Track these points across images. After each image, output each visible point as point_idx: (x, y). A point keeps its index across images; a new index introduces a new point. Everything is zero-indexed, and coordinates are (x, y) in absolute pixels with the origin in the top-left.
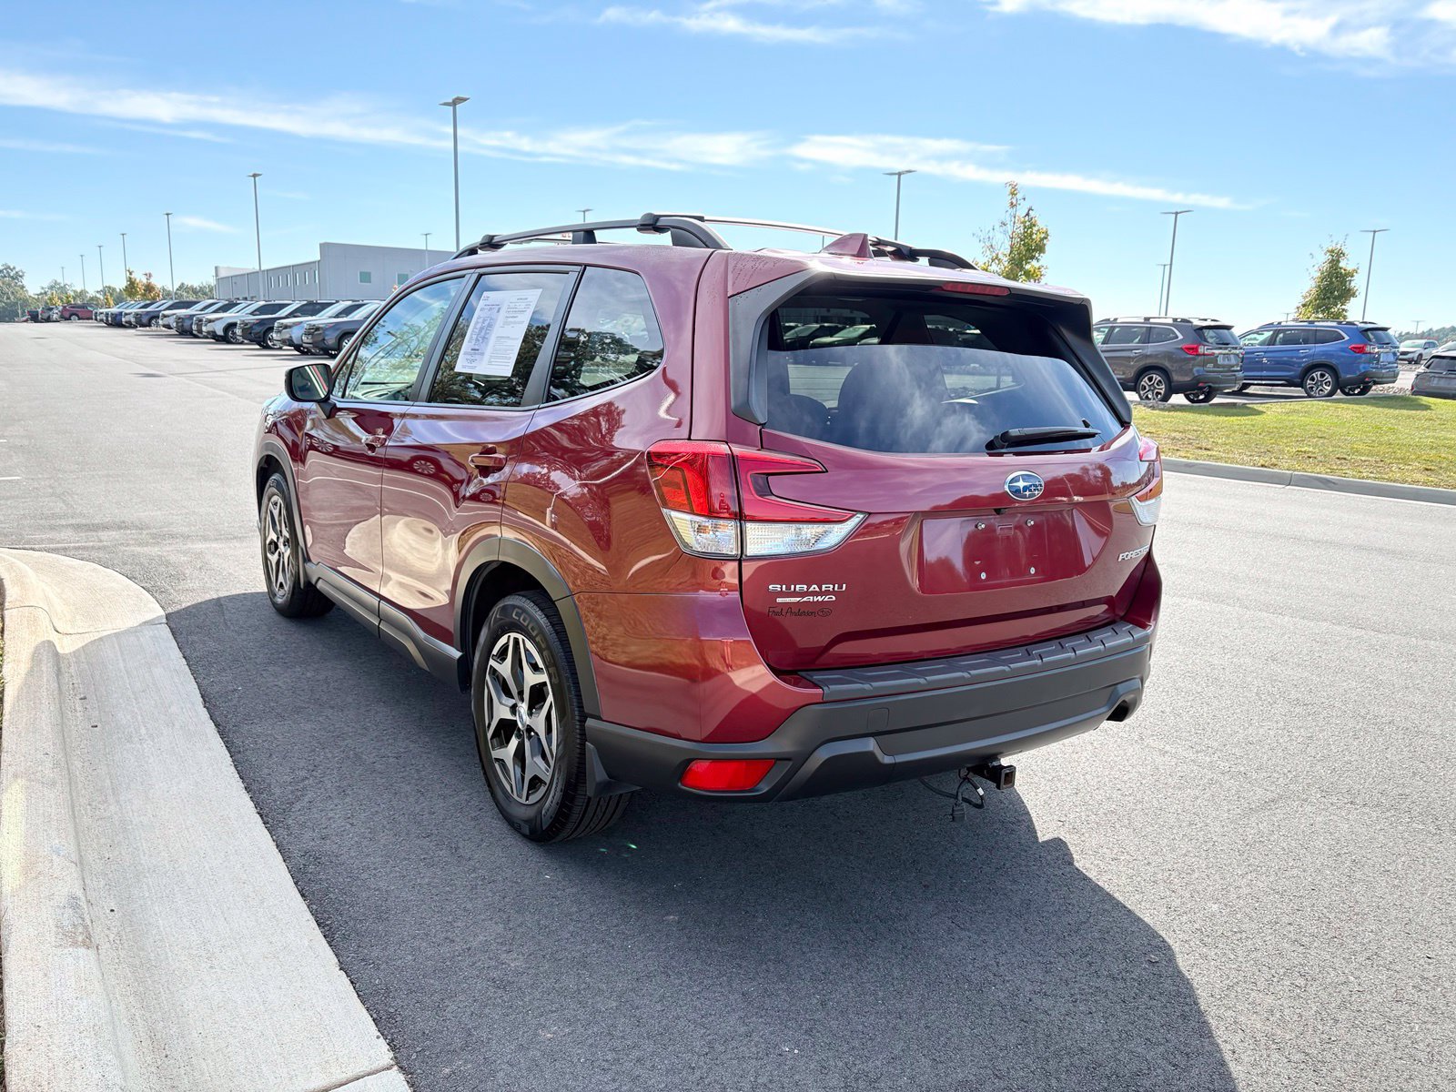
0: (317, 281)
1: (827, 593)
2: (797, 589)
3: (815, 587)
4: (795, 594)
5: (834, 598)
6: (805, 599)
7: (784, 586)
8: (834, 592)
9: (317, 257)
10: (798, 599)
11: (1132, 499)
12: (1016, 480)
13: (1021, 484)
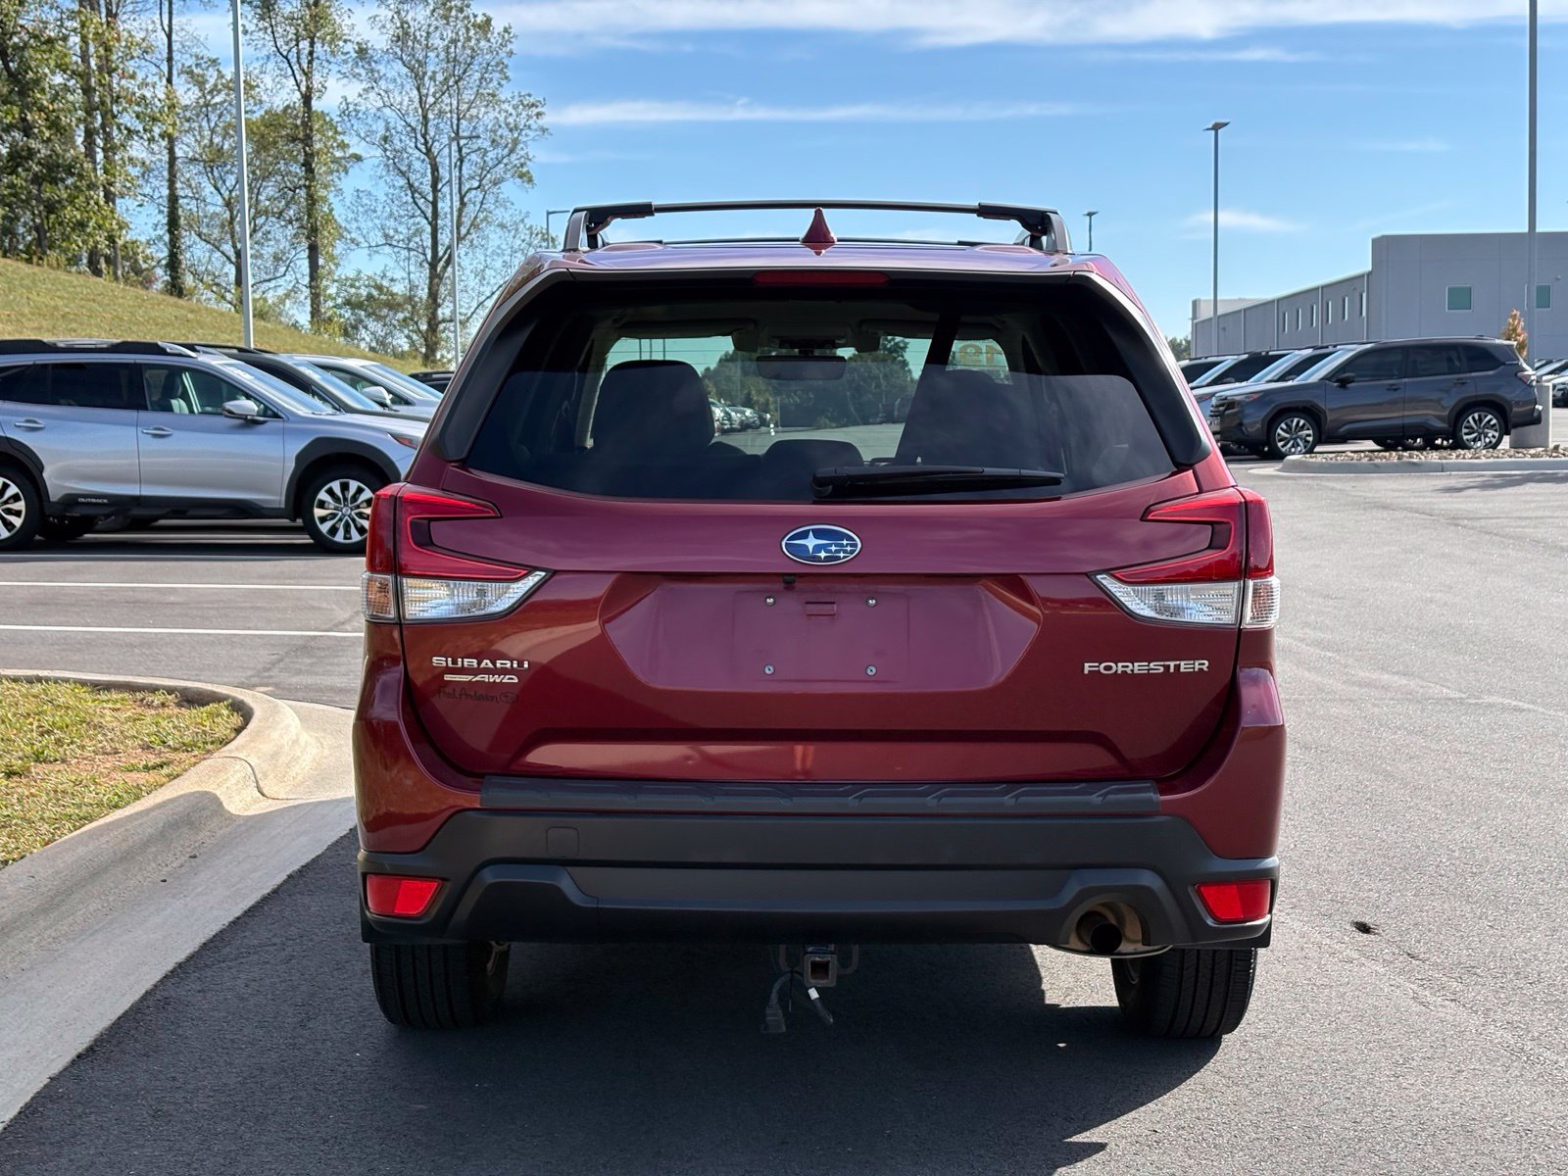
0: (1364, 314)
1: (504, 671)
2: (466, 664)
3: (486, 663)
4: (462, 671)
5: (516, 680)
6: (478, 678)
7: (450, 659)
8: (511, 671)
9: (1367, 266)
10: (470, 677)
11: (1099, 577)
12: (804, 535)
13: (811, 542)
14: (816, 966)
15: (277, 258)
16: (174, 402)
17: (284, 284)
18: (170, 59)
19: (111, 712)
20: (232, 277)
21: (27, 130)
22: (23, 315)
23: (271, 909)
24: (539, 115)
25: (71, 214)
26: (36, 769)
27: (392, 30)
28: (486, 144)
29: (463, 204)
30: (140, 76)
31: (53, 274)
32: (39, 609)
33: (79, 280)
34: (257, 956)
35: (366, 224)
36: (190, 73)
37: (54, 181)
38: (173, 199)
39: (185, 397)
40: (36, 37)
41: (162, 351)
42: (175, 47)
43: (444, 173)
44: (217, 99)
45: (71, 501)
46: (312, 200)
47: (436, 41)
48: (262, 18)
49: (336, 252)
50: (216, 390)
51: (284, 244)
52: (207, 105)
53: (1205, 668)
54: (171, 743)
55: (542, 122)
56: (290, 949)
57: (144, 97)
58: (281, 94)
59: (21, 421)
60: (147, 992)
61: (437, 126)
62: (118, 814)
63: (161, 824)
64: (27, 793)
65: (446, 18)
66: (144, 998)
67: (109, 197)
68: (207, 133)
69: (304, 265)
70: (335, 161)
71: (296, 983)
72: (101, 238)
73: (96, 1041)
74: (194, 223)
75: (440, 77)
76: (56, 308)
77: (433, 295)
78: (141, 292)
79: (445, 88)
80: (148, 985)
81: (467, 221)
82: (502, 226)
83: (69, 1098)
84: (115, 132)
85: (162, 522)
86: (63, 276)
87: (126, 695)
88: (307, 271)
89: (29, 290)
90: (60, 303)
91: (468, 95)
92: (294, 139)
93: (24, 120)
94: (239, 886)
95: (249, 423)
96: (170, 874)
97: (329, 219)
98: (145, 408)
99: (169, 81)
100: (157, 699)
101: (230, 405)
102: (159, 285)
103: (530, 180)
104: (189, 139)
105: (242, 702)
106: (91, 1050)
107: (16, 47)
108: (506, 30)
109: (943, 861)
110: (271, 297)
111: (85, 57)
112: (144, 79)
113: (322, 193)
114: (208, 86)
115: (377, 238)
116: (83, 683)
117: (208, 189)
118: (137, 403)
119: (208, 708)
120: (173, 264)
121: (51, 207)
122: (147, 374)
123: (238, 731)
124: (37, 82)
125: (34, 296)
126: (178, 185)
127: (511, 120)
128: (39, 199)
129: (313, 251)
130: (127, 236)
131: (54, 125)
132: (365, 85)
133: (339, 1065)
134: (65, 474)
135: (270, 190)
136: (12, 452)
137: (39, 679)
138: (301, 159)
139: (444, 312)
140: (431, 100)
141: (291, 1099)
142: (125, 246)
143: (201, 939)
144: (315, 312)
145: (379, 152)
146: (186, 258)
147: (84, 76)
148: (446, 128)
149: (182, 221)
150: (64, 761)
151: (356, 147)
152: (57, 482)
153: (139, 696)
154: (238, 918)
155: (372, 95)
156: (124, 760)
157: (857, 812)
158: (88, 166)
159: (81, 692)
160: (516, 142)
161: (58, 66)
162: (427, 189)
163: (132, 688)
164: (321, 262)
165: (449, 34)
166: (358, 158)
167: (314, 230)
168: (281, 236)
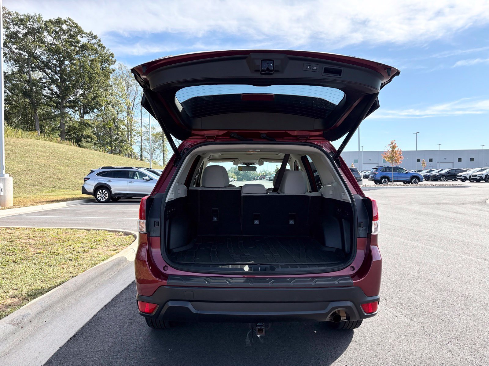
14: (259, 330)
15: (158, 155)
16: (135, 177)
17: (159, 159)
18: (141, 124)
19: (110, 237)
21: (118, 135)
22: (115, 163)
23: (131, 288)
25: (125, 148)
26: (90, 251)
30: (136, 126)
31: (121, 157)
32: (106, 214)
33: (126, 158)
34: (124, 303)
36: (145, 126)
37: (122, 143)
38: (141, 146)
39: (137, 176)
40: (120, 120)
41: (133, 168)
42: (142, 122)
44: (149, 130)
45: (116, 194)
49: (167, 154)
50: (142, 175)
51: (159, 153)
52: (147, 131)
54: (119, 244)
56: (132, 300)
57: (137, 130)
58: (159, 130)
59: (108, 180)
60: (95, 315)
62: (103, 263)
63: (111, 265)
64: (86, 257)
66: (93, 317)
67: (131, 145)
68: (147, 136)
69: (162, 156)
71: (131, 312)
72: (130, 152)
73: (77, 333)
74: (145, 149)
76: (121, 162)
78: (136, 160)
80: (95, 313)
83: (62, 356)
84: (132, 135)
85: (133, 197)
86: (123, 157)
87: (114, 233)
88: (163, 157)
89: (117, 160)
90: (122, 162)
92: (161, 137)
93: (117, 133)
94: (125, 281)
95: (147, 181)
96: (112, 277)
97: (166, 149)
98: (129, 178)
99: (141, 127)
100: (120, 234)
101: (144, 178)
102: (139, 159)
104: (144, 136)
105: (136, 235)
106: (74, 336)
107: (116, 122)
109: (295, 301)
110: (157, 161)
111: (128, 123)
112: (136, 127)
113: (165, 145)
114: (148, 128)
116: (106, 230)
117: (147, 144)
118: (128, 177)
119: (129, 236)
120: (141, 156)
121: (121, 147)
122: (130, 172)
123: (133, 241)
124: (120, 127)
125: (118, 161)
126: (142, 143)
128: (120, 146)
129: (164, 154)
130: (134, 151)
131: (122, 134)
133: (135, 342)
134: (115, 189)
135: (157, 144)
136: (106, 186)
137: (98, 230)
138: (162, 140)
141: (120, 356)
142: (133, 153)
143: (113, 297)
144: (164, 163)
146: (143, 155)
147: (127, 126)
149: (143, 149)
150: (97, 249)
152: (114, 191)
153: (117, 233)
154: (123, 290)
156: (109, 248)
157: (271, 287)
158: (128, 140)
159: (106, 232)
161: (123, 125)
163: (115, 231)
164: (165, 155)
167: (164, 151)
168: (159, 152)
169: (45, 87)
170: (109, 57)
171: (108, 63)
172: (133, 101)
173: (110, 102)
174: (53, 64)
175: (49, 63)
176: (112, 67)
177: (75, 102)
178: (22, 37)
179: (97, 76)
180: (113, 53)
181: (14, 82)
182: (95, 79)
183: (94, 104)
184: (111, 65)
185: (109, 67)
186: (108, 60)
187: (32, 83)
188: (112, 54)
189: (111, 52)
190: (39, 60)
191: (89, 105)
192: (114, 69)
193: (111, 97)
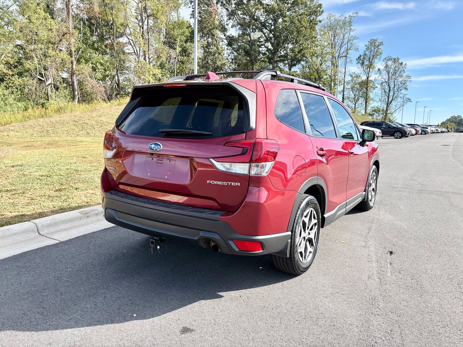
1: (112, 169)
5: (114, 171)
11: (211, 159)
12: (152, 144)
13: (153, 146)
15: (361, 104)
17: (362, 108)
18: (345, 73)
20: (354, 107)
24: (410, 78)
27: (385, 65)
28: (400, 84)
29: (394, 94)
35: (376, 98)
38: (343, 95)
43: (391, 89)
44: (354, 79)
46: (367, 94)
47: (392, 67)
48: (362, 65)
49: (370, 102)
53: (239, 185)
55: (411, 79)
58: (364, 78)
61: (391, 81)
65: (394, 63)
68: (352, 84)
70: (373, 88)
75: (392, 73)
77: (387, 109)
79: (393, 75)
81: (394, 97)
82: (401, 97)
88: (365, 105)
91: (397, 76)
92: (365, 85)
97: (370, 97)
99: (345, 76)
103: (407, 89)
104: (349, 85)
107: (320, 72)
108: (405, 64)
110: (359, 110)
111: (331, 73)
113: (369, 93)
115: (378, 100)
124: (322, 77)
126: (345, 92)
127: (405, 79)
129: (366, 102)
132: (379, 75)
135: (361, 93)
138: (366, 87)
139: (388, 112)
140: (390, 77)
144: (365, 112)
145: (380, 86)
148: (392, 81)
149: (345, 98)
151: (377, 85)
155: (380, 77)
160: (405, 83)
161: (326, 75)
162: (388, 92)
164: (367, 104)
165: (395, 66)
166: (377, 87)
167: (367, 99)
168: (361, 101)
169: (262, 45)
170: (317, 9)
171: (316, 14)
172: (339, 50)
173: (315, 53)
174: (269, 23)
175: (266, 23)
176: (319, 18)
177: (285, 56)
178: (246, 3)
179: (304, 29)
180: (321, 3)
181: (239, 44)
182: (302, 33)
183: (300, 57)
184: (319, 16)
185: (316, 18)
186: (316, 12)
187: (252, 43)
188: (320, 5)
189: (320, 3)
190: (258, 21)
191: (296, 58)
192: (321, 20)
193: (316, 48)
